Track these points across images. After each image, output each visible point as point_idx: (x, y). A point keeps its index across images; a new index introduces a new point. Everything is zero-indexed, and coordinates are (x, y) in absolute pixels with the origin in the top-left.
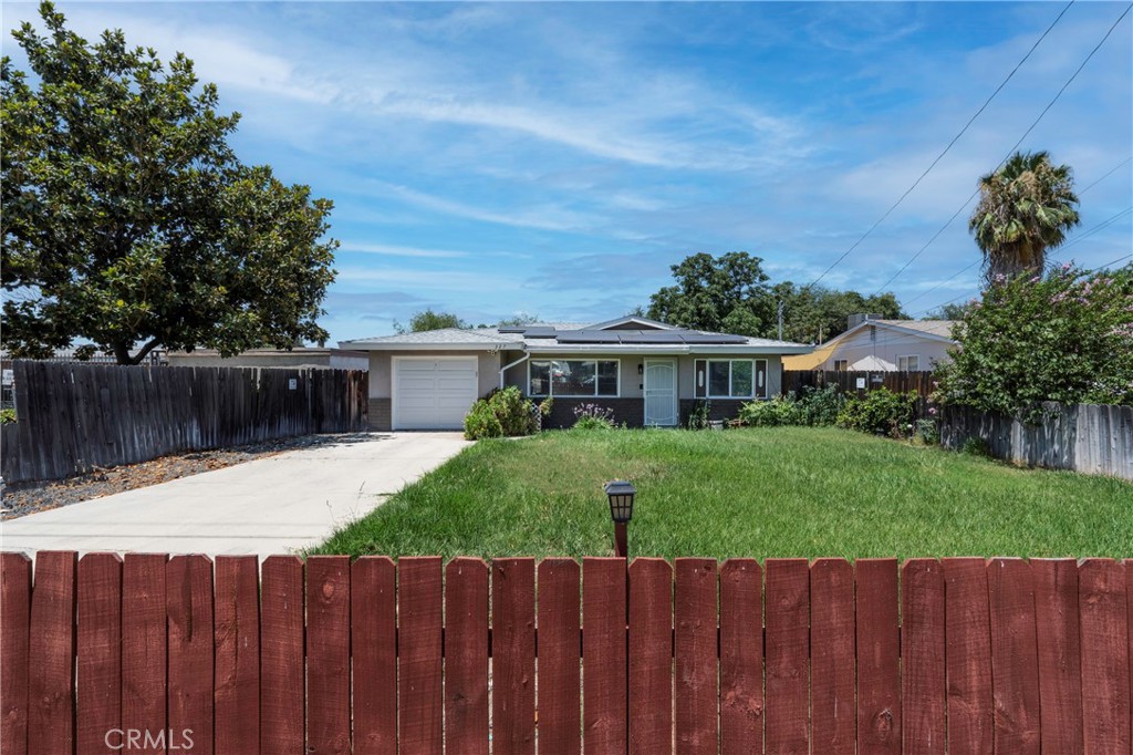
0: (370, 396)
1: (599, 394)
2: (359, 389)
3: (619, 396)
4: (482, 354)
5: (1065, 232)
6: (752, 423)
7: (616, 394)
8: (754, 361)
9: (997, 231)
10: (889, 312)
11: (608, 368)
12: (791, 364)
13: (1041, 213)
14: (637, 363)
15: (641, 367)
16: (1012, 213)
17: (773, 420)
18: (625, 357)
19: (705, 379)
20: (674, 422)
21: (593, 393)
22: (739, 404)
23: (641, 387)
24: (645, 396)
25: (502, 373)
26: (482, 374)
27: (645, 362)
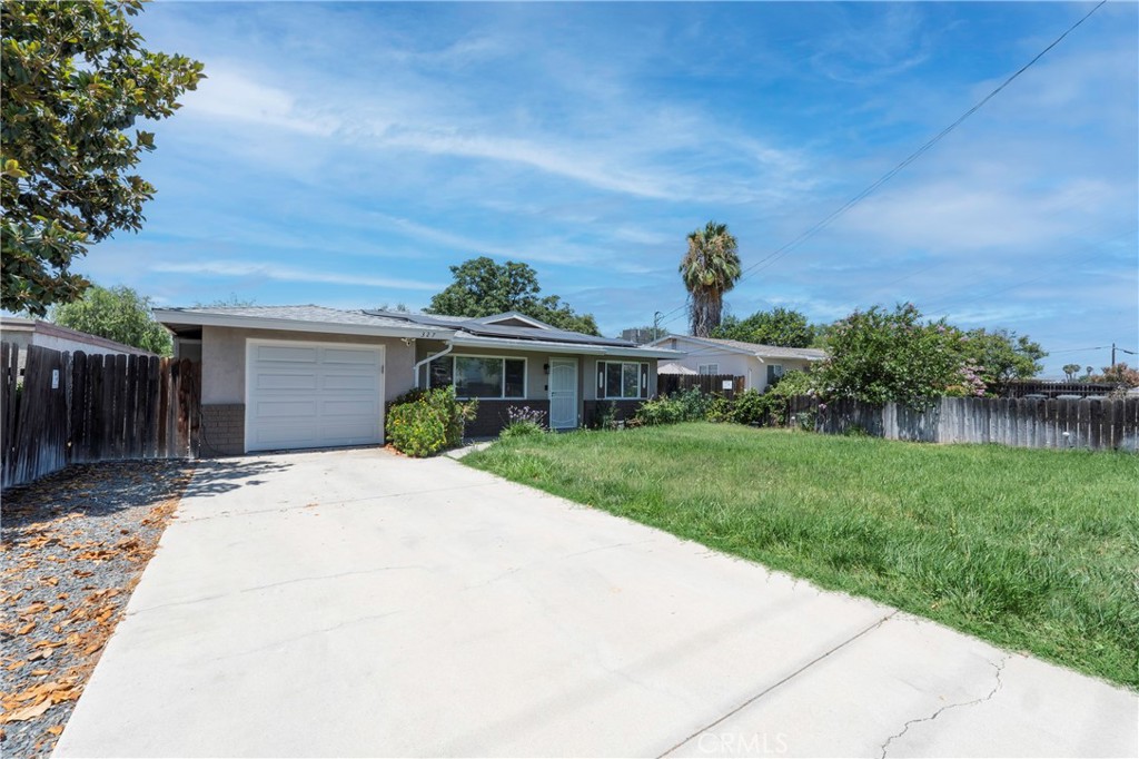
0: (204, 401)
1: (507, 395)
2: (185, 389)
3: (526, 398)
4: (392, 342)
5: (734, 282)
6: (650, 421)
7: (522, 395)
8: (639, 364)
9: (701, 276)
10: (591, 330)
11: (515, 369)
12: (666, 369)
13: (725, 267)
14: (544, 361)
15: (546, 367)
16: (709, 265)
17: (666, 418)
18: (532, 354)
19: (602, 380)
20: (575, 425)
21: (499, 395)
22: (636, 404)
23: (546, 388)
24: (550, 398)
25: (417, 369)
26: (390, 370)
27: (551, 362)
